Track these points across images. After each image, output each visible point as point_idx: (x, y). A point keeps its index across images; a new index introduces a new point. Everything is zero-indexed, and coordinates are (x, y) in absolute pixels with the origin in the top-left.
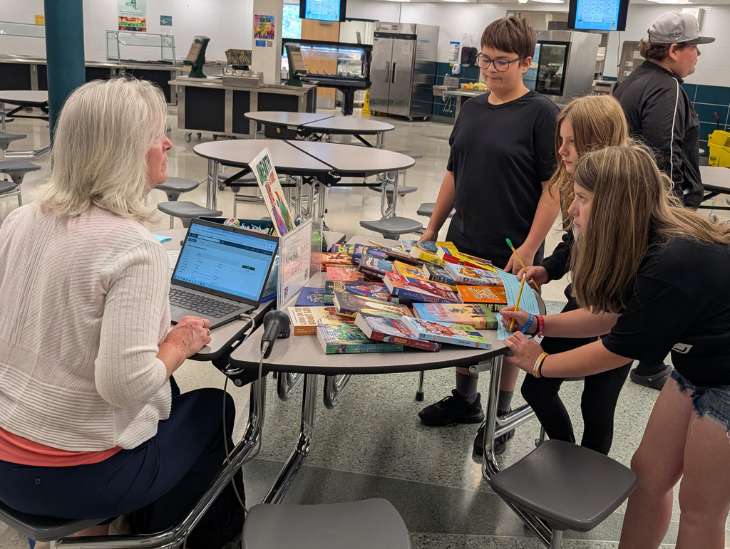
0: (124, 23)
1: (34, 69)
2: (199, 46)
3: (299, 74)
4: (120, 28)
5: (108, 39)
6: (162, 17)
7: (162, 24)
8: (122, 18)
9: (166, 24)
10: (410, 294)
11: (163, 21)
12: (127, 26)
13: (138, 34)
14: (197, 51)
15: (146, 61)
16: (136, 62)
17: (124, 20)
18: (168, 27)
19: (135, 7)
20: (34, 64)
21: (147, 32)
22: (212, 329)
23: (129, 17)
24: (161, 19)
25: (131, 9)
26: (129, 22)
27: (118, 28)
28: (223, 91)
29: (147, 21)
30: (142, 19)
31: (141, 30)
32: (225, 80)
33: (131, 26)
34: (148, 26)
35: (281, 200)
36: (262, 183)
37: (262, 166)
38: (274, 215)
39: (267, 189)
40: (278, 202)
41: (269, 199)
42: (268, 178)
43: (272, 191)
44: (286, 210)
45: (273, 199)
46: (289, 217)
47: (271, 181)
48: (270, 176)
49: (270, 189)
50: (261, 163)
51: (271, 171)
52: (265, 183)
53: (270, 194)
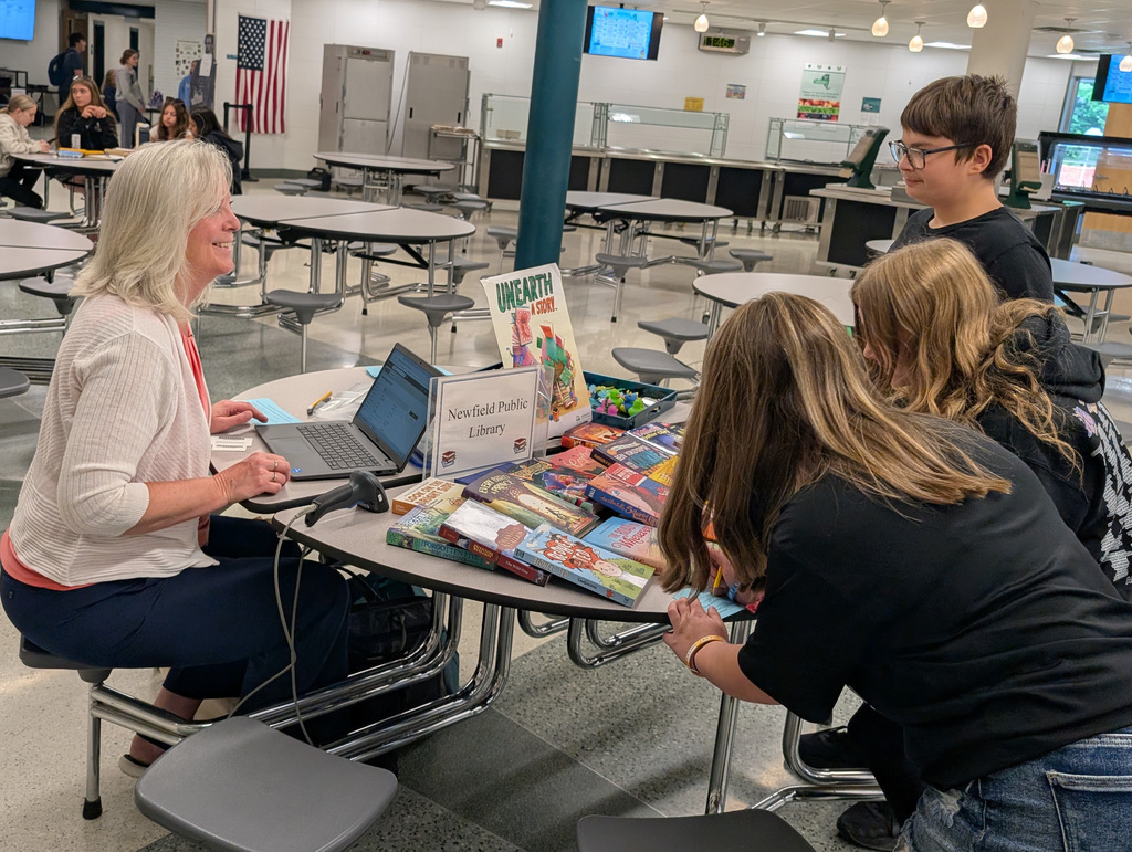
0: (806, 108)
1: (660, 168)
2: (870, 140)
3: (1025, 188)
4: (799, 115)
5: (770, 129)
6: (866, 100)
7: (863, 109)
8: (804, 101)
9: (871, 110)
10: (612, 502)
11: (866, 106)
12: (810, 112)
13: (824, 124)
14: (865, 148)
15: (830, 162)
16: (812, 164)
17: (807, 104)
18: (874, 114)
19: (826, 86)
20: (661, 161)
21: (840, 121)
22: (294, 480)
23: (815, 100)
24: (864, 103)
25: (821, 88)
26: (814, 107)
27: (796, 114)
28: (893, 210)
29: (841, 105)
30: (834, 101)
31: (829, 118)
32: (896, 194)
33: (816, 112)
34: (841, 113)
35: (555, 339)
36: (503, 310)
37: (521, 286)
38: (514, 356)
39: (515, 319)
40: (543, 342)
41: (512, 333)
42: (528, 304)
43: (530, 324)
44: (565, 354)
45: (526, 335)
46: (568, 366)
47: (536, 310)
48: (538, 303)
49: (524, 320)
50: (518, 282)
51: (550, 296)
52: (513, 310)
53: (519, 326)
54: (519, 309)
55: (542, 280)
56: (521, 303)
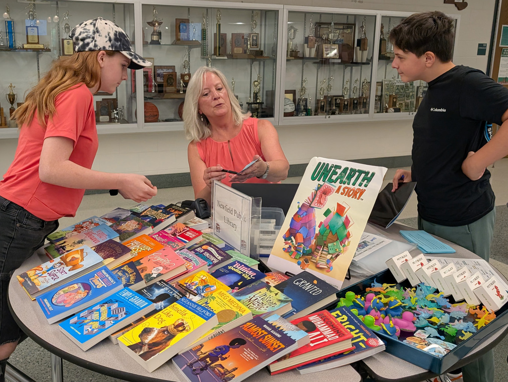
35: (343, 218)
36: (313, 179)
37: (339, 171)
38: (300, 209)
39: (318, 188)
40: (331, 214)
41: (310, 195)
42: (338, 184)
43: (329, 197)
44: (346, 233)
45: (320, 203)
46: (342, 242)
47: (341, 191)
48: (346, 188)
49: (326, 192)
50: (339, 167)
51: (362, 187)
52: (321, 182)
53: (319, 193)
54: (326, 184)
55: (363, 175)
56: (331, 181)
